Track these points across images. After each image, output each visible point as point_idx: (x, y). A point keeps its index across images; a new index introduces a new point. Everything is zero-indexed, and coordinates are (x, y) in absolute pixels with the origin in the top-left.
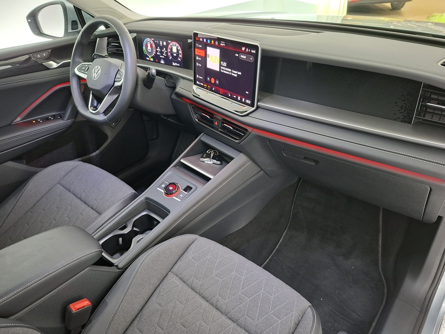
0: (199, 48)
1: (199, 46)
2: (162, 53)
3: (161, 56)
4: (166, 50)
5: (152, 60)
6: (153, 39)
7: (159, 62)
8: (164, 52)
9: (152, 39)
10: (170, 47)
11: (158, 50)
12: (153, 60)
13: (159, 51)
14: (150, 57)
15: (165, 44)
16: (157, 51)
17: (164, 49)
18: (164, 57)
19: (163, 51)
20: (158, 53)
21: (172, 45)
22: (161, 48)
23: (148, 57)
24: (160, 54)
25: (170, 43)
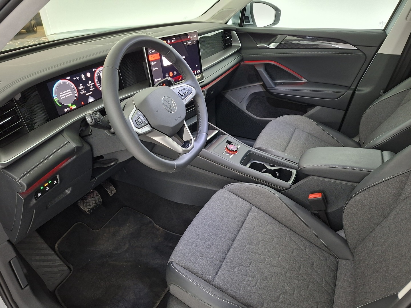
0: (153, 53)
1: (152, 51)
2: (87, 89)
3: (87, 94)
4: (93, 81)
5: (74, 107)
6: (69, 78)
7: (87, 104)
8: (90, 86)
9: (67, 78)
10: (97, 75)
11: (81, 87)
12: (76, 107)
13: (82, 89)
14: (70, 105)
15: (89, 75)
16: (79, 91)
17: (90, 82)
18: (91, 93)
19: (88, 85)
20: (81, 93)
21: (98, 72)
22: (85, 83)
23: (67, 107)
24: (85, 92)
25: (96, 70)
